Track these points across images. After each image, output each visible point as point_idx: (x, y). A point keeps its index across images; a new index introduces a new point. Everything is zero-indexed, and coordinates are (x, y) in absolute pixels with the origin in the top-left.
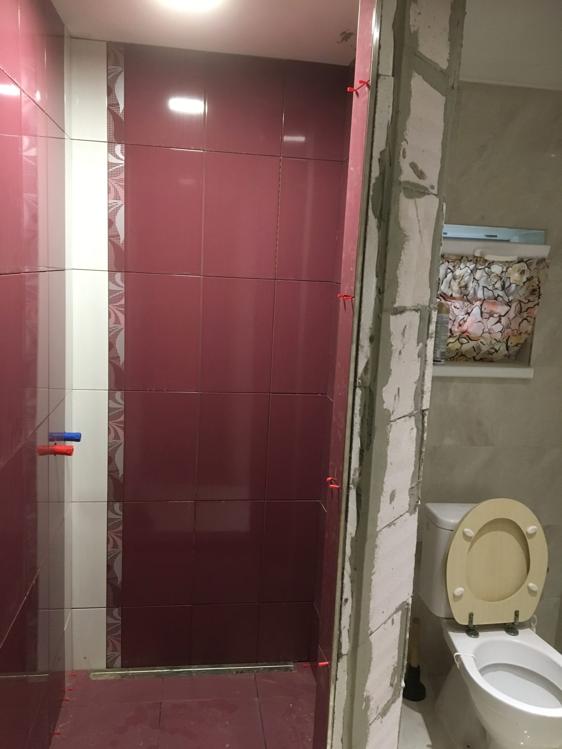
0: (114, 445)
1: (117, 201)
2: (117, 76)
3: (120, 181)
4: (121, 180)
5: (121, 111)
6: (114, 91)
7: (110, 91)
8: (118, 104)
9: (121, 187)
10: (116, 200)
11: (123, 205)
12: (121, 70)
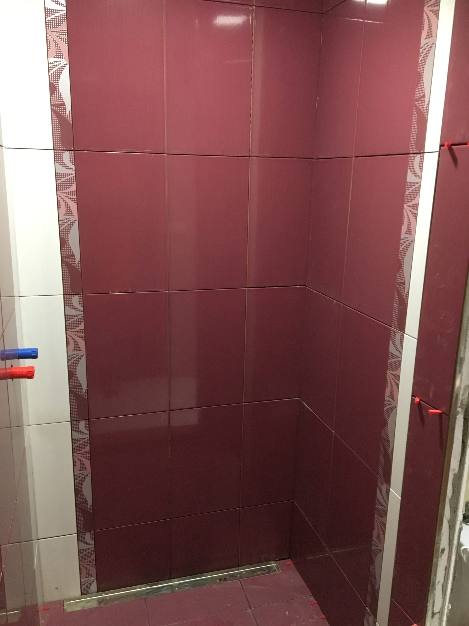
0: (75, 357)
1: (59, 60)
3: (61, 33)
4: (63, 32)
9: (64, 41)
10: (58, 58)
11: (67, 64)
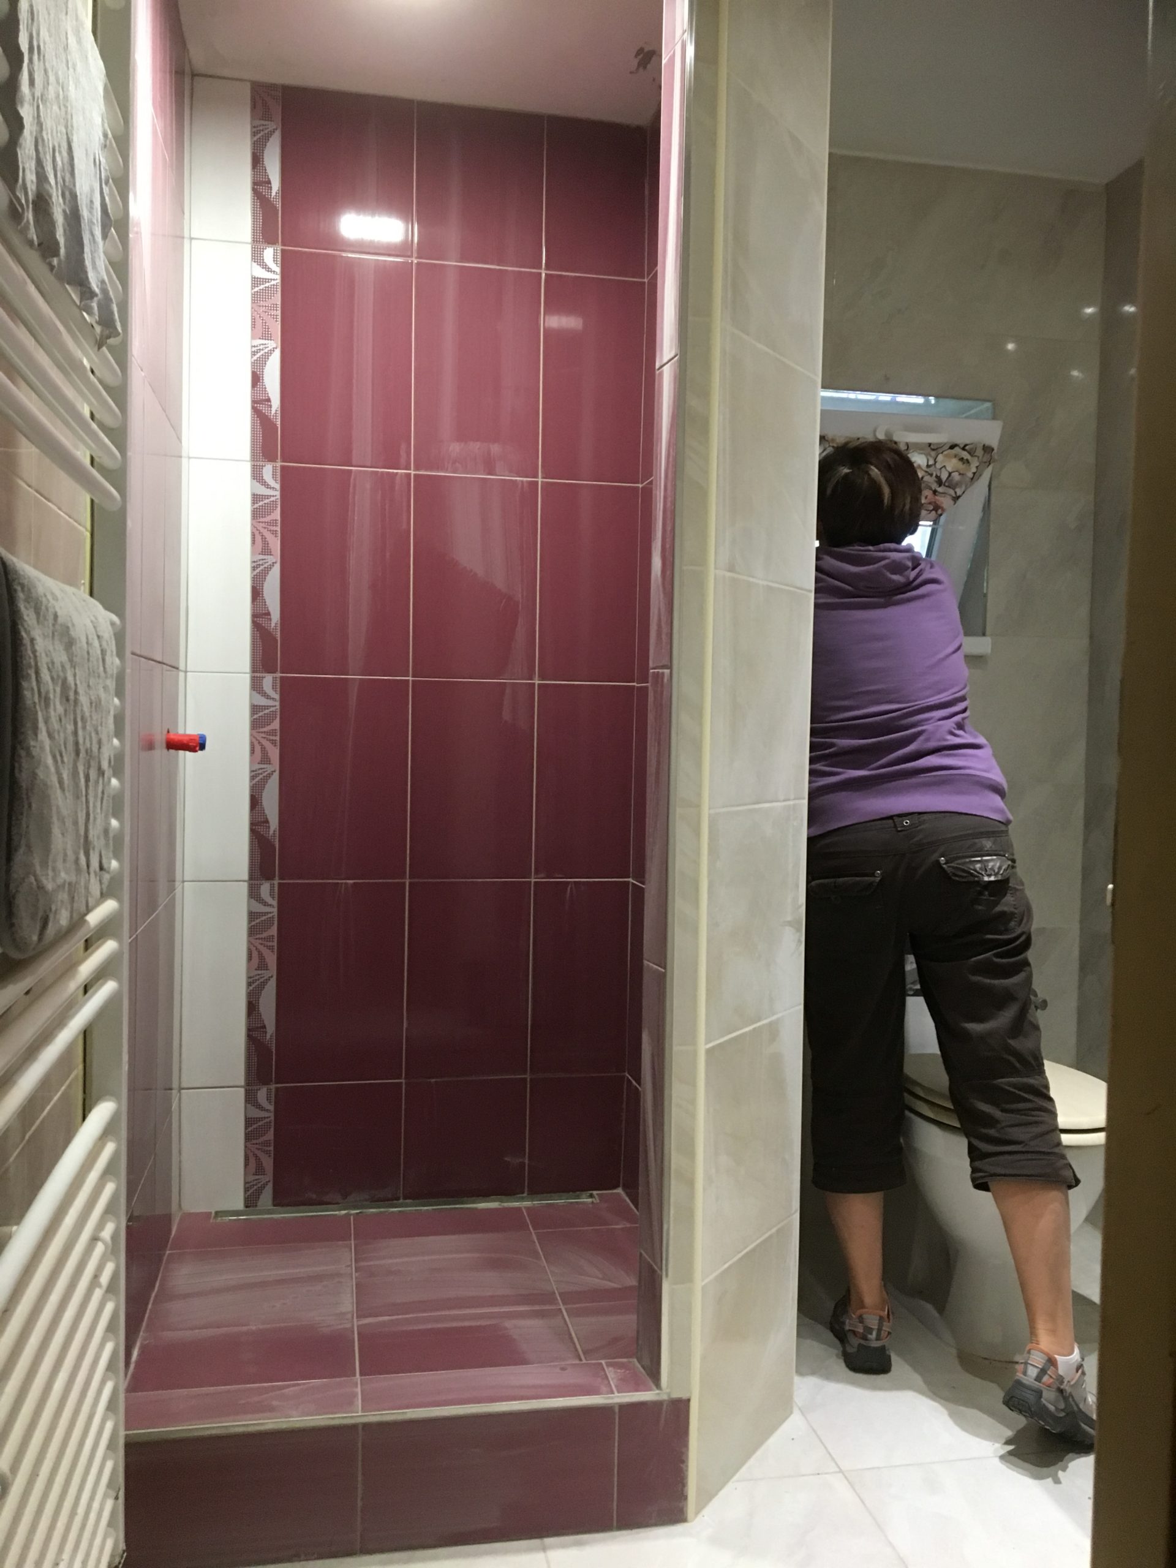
2: (267, 137)
5: (274, 194)
6: (263, 161)
7: (257, 161)
8: (269, 182)
12: (275, 127)
